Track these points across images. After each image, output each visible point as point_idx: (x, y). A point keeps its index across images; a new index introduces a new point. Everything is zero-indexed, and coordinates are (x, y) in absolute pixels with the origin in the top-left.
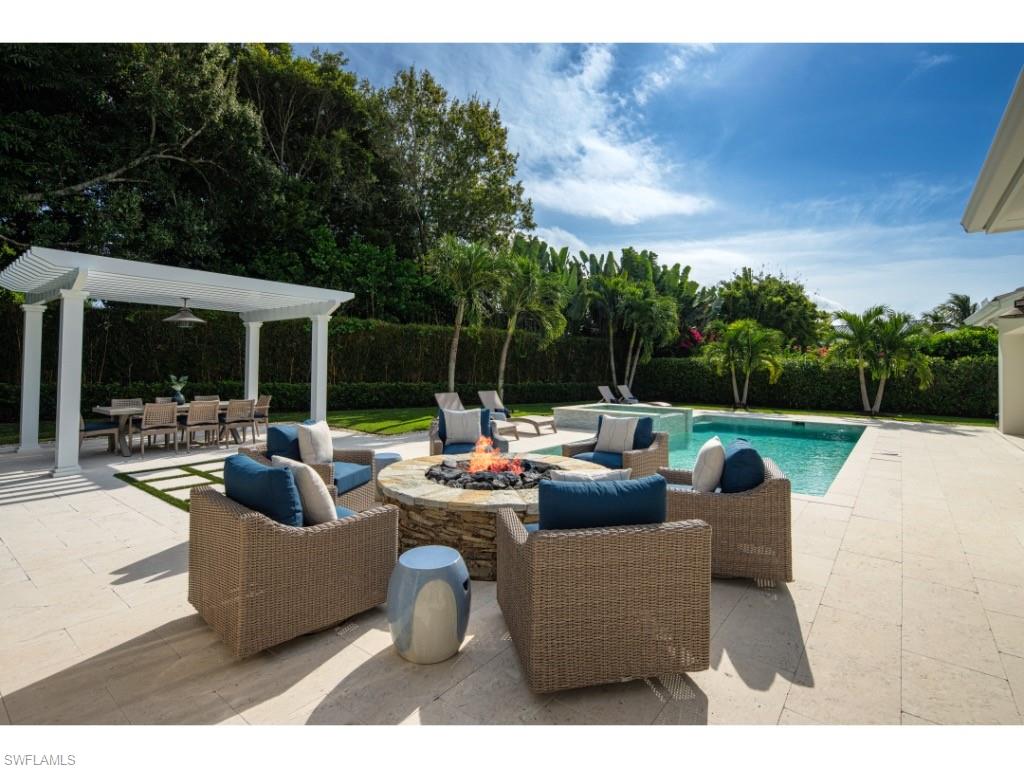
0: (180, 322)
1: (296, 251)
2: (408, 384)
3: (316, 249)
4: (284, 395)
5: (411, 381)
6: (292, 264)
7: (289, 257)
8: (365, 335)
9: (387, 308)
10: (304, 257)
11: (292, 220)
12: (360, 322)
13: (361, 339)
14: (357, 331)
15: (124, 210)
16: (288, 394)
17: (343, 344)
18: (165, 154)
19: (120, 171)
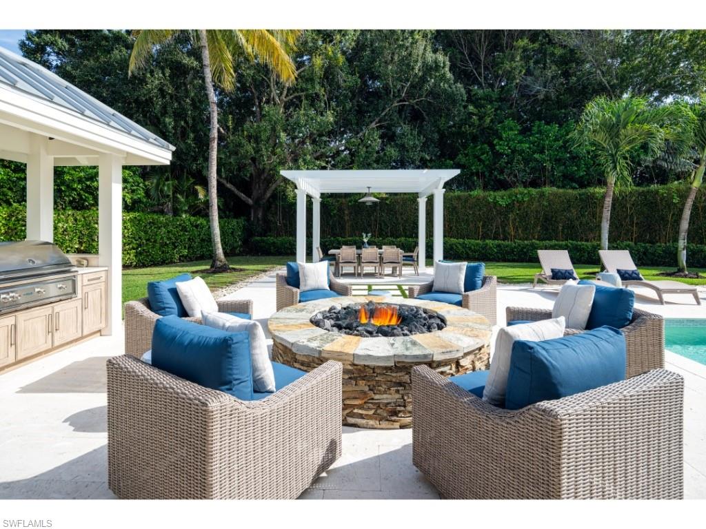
0: (367, 201)
1: (486, 143)
2: (579, 243)
3: (500, 138)
4: (470, 248)
5: (582, 240)
6: (483, 154)
7: (481, 149)
8: (539, 201)
9: (565, 176)
10: (492, 146)
11: (482, 121)
12: (534, 191)
13: (536, 204)
14: (532, 199)
15: (372, 141)
16: (473, 247)
17: (519, 210)
18: (398, 102)
19: (377, 120)
